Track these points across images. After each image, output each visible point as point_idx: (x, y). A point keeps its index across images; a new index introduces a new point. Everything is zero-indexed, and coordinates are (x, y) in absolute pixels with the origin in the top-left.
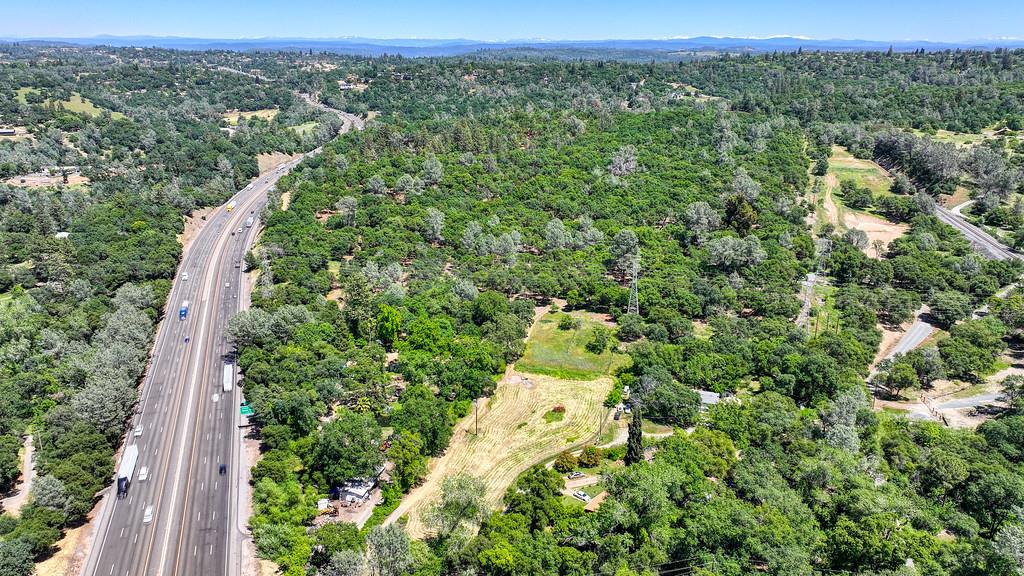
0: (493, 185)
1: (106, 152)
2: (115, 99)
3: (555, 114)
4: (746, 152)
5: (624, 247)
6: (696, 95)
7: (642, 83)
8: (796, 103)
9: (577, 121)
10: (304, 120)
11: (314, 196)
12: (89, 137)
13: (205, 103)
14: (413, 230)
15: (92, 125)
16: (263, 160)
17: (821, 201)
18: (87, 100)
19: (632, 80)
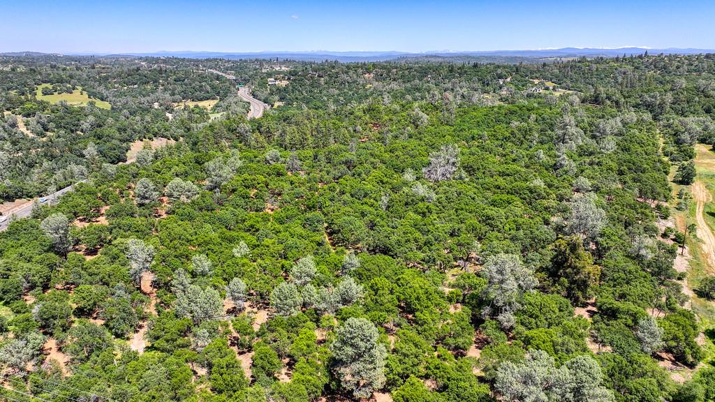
1: (49, 134)
6: (554, 89)
7: (509, 80)
8: (646, 96)
9: (421, 114)
12: (38, 122)
19: (500, 77)
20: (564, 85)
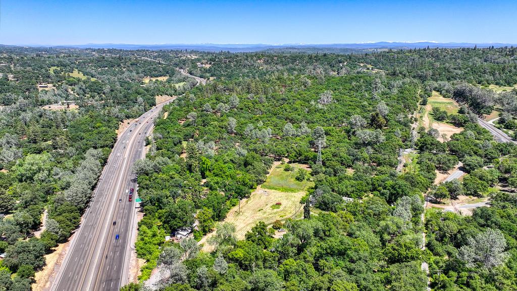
0: (262, 109)
1: (87, 95)
2: (93, 72)
3: (298, 76)
4: (387, 94)
5: (318, 135)
6: (372, 69)
7: (345, 64)
8: (419, 72)
9: (307, 80)
10: (180, 81)
11: (178, 112)
12: (80, 88)
13: (134, 74)
14: (222, 128)
15: (82, 83)
16: (158, 99)
17: (421, 117)
18: (80, 72)
19: (340, 62)
20: (378, 67)
